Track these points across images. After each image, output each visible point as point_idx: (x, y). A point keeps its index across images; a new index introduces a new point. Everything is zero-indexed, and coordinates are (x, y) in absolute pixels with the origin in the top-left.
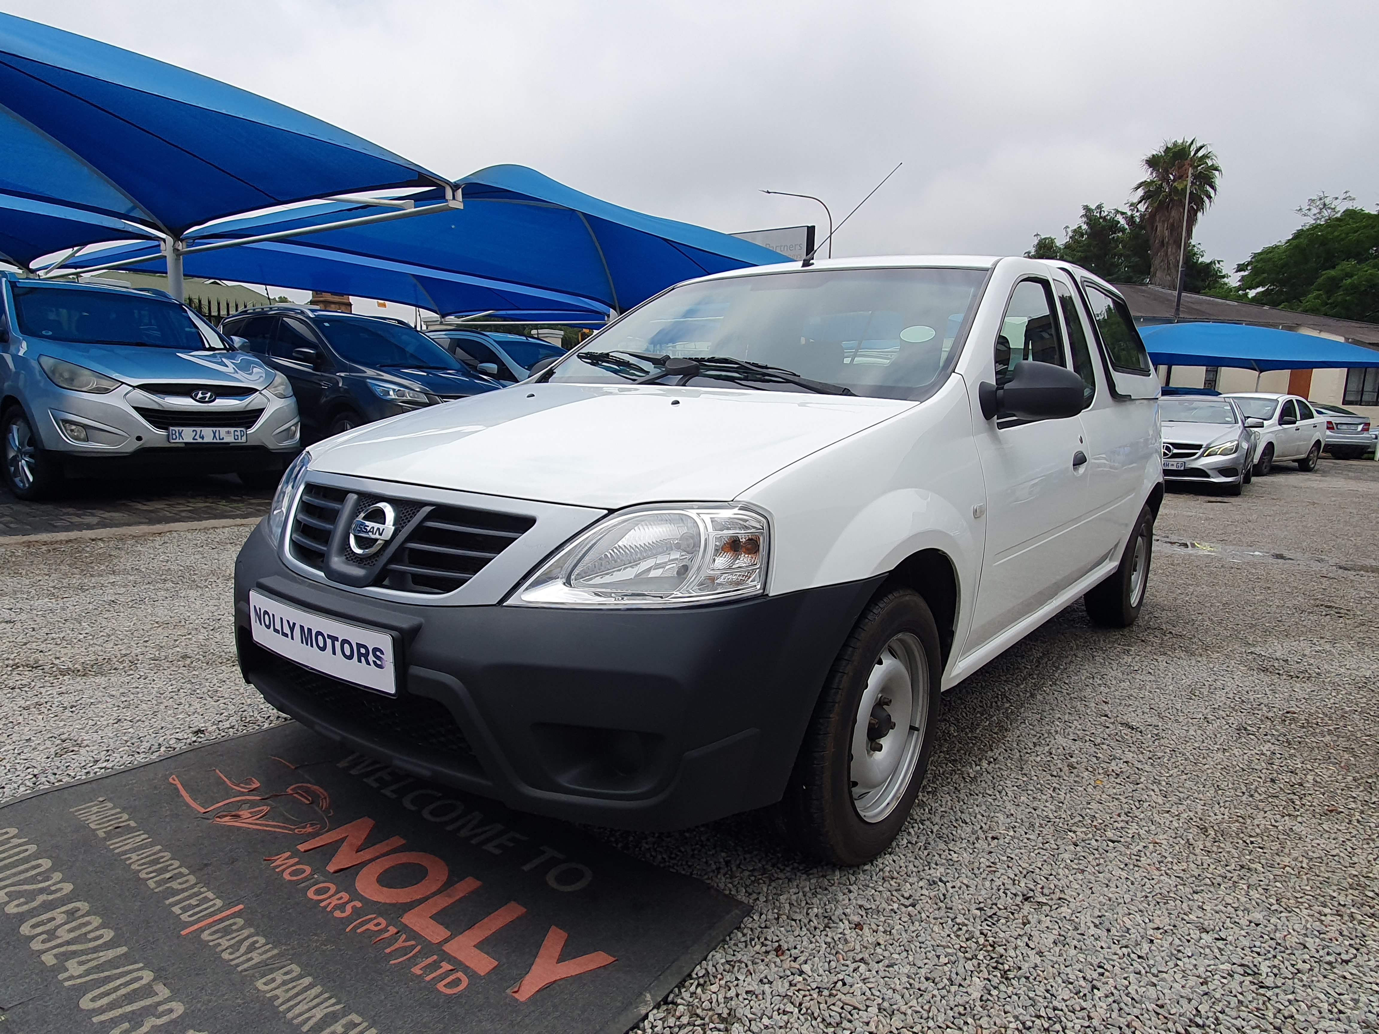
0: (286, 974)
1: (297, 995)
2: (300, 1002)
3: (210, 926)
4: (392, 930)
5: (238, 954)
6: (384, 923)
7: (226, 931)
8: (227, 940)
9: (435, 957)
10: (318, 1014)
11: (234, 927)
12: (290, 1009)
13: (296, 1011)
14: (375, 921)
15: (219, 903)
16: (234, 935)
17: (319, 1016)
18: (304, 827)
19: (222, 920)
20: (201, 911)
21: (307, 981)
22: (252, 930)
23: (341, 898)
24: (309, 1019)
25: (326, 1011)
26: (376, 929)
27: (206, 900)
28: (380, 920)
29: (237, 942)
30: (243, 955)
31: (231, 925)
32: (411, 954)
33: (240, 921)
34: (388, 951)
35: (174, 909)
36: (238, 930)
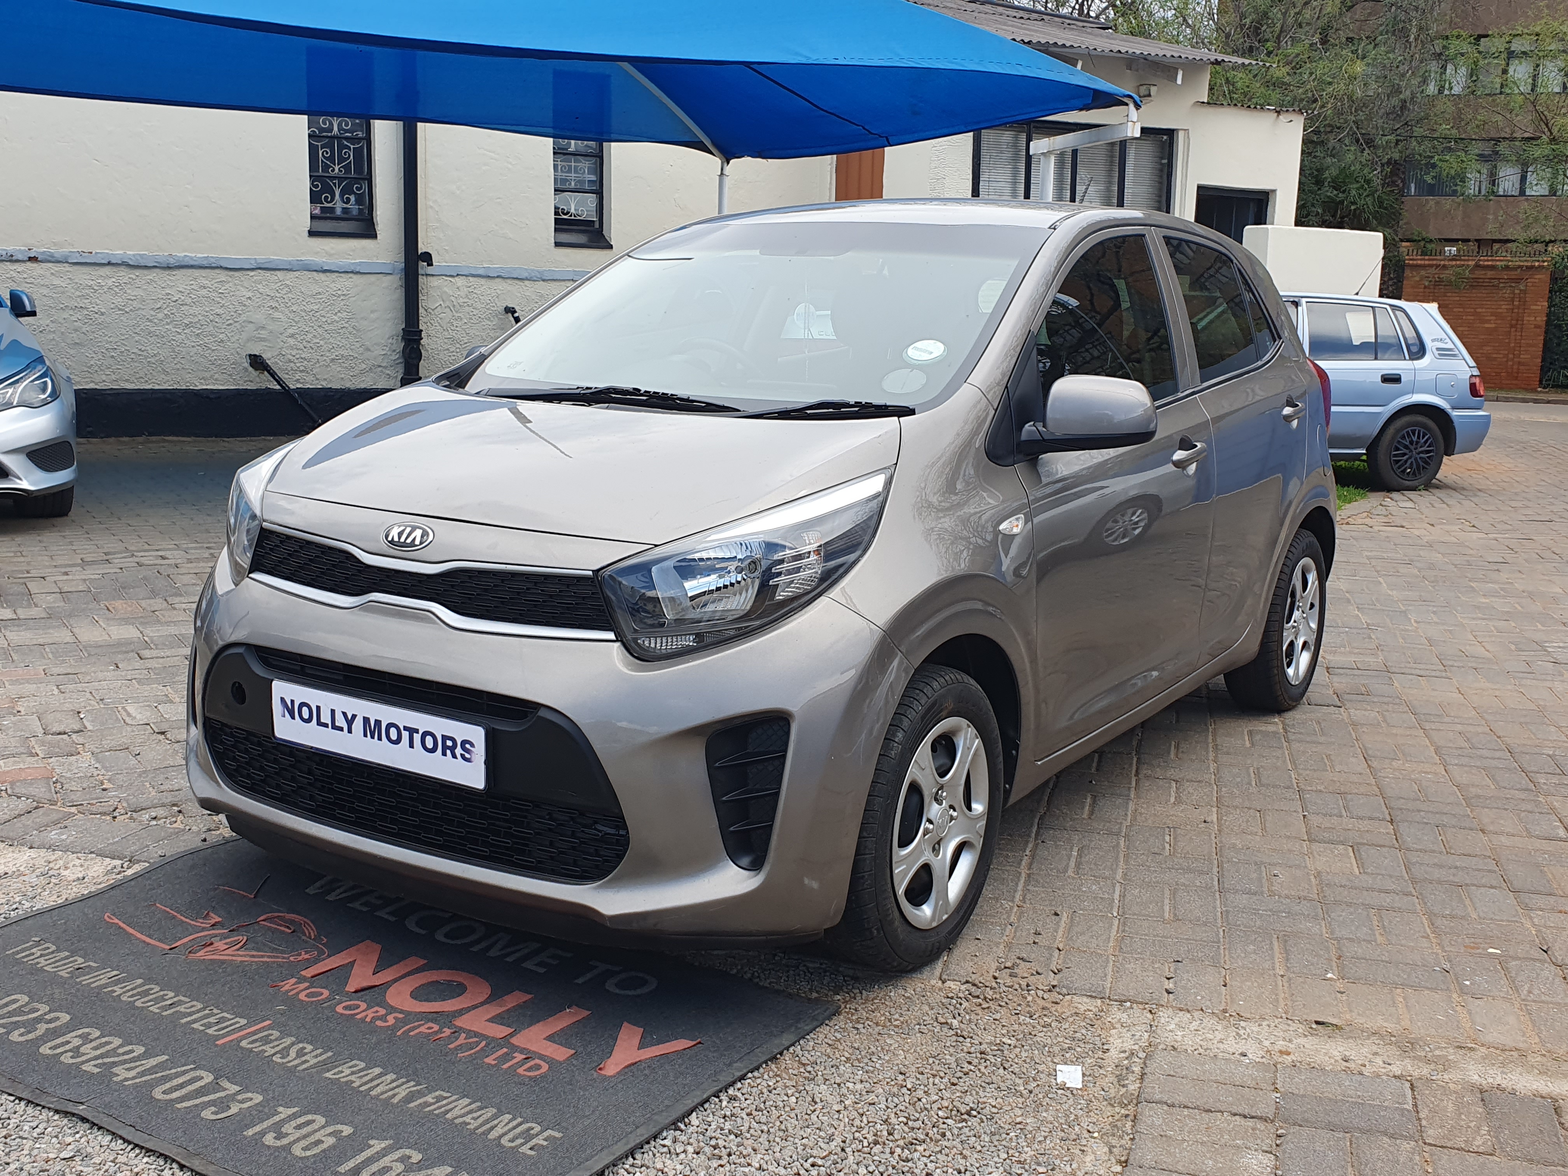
0: (350, 1067)
1: (372, 1080)
2: (378, 1085)
3: (244, 1037)
4: (447, 1032)
5: (290, 1058)
6: (436, 1027)
7: (266, 1040)
8: (273, 1047)
9: (505, 1050)
10: (402, 1093)
11: (272, 1037)
12: (371, 1089)
13: (379, 1090)
14: (426, 1026)
15: (243, 1022)
16: (276, 1043)
17: (404, 1094)
18: (300, 955)
19: (254, 1033)
20: (227, 1027)
21: (377, 1071)
22: (293, 1039)
23: (377, 1012)
24: (394, 1095)
25: (408, 1090)
26: (430, 1031)
27: (223, 1019)
28: (430, 1024)
29: (283, 1049)
30: (295, 1059)
31: (267, 1036)
32: (478, 1048)
33: (276, 1034)
34: (451, 1046)
35: (195, 1026)
36: (276, 1040)
